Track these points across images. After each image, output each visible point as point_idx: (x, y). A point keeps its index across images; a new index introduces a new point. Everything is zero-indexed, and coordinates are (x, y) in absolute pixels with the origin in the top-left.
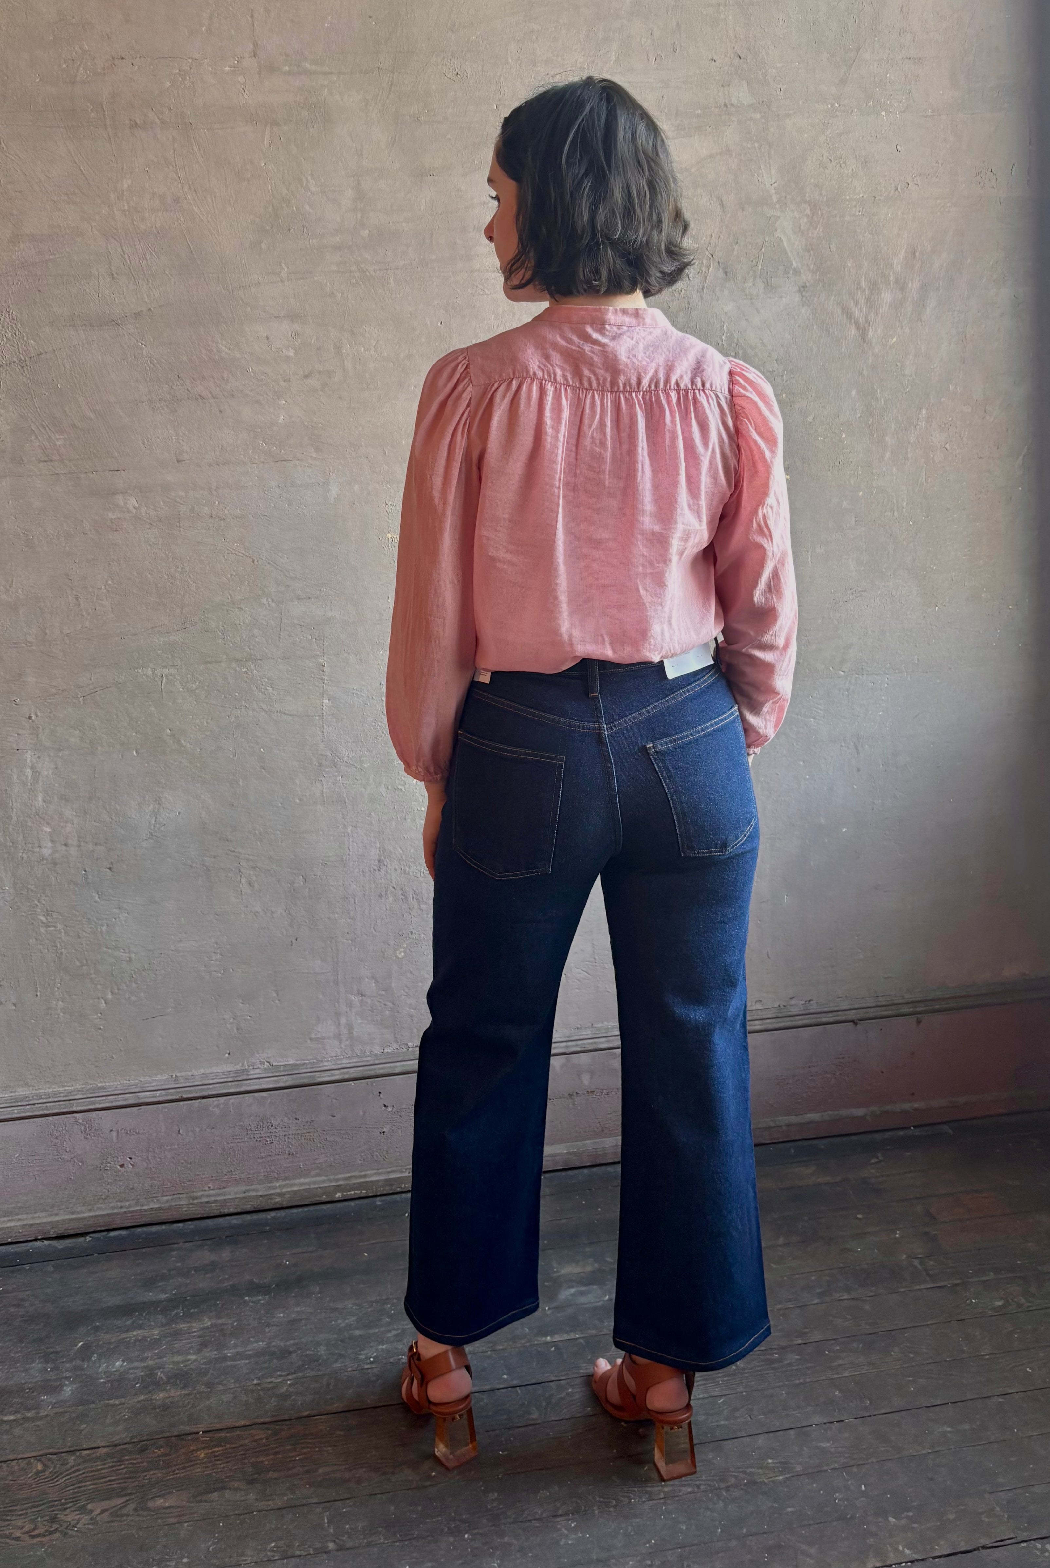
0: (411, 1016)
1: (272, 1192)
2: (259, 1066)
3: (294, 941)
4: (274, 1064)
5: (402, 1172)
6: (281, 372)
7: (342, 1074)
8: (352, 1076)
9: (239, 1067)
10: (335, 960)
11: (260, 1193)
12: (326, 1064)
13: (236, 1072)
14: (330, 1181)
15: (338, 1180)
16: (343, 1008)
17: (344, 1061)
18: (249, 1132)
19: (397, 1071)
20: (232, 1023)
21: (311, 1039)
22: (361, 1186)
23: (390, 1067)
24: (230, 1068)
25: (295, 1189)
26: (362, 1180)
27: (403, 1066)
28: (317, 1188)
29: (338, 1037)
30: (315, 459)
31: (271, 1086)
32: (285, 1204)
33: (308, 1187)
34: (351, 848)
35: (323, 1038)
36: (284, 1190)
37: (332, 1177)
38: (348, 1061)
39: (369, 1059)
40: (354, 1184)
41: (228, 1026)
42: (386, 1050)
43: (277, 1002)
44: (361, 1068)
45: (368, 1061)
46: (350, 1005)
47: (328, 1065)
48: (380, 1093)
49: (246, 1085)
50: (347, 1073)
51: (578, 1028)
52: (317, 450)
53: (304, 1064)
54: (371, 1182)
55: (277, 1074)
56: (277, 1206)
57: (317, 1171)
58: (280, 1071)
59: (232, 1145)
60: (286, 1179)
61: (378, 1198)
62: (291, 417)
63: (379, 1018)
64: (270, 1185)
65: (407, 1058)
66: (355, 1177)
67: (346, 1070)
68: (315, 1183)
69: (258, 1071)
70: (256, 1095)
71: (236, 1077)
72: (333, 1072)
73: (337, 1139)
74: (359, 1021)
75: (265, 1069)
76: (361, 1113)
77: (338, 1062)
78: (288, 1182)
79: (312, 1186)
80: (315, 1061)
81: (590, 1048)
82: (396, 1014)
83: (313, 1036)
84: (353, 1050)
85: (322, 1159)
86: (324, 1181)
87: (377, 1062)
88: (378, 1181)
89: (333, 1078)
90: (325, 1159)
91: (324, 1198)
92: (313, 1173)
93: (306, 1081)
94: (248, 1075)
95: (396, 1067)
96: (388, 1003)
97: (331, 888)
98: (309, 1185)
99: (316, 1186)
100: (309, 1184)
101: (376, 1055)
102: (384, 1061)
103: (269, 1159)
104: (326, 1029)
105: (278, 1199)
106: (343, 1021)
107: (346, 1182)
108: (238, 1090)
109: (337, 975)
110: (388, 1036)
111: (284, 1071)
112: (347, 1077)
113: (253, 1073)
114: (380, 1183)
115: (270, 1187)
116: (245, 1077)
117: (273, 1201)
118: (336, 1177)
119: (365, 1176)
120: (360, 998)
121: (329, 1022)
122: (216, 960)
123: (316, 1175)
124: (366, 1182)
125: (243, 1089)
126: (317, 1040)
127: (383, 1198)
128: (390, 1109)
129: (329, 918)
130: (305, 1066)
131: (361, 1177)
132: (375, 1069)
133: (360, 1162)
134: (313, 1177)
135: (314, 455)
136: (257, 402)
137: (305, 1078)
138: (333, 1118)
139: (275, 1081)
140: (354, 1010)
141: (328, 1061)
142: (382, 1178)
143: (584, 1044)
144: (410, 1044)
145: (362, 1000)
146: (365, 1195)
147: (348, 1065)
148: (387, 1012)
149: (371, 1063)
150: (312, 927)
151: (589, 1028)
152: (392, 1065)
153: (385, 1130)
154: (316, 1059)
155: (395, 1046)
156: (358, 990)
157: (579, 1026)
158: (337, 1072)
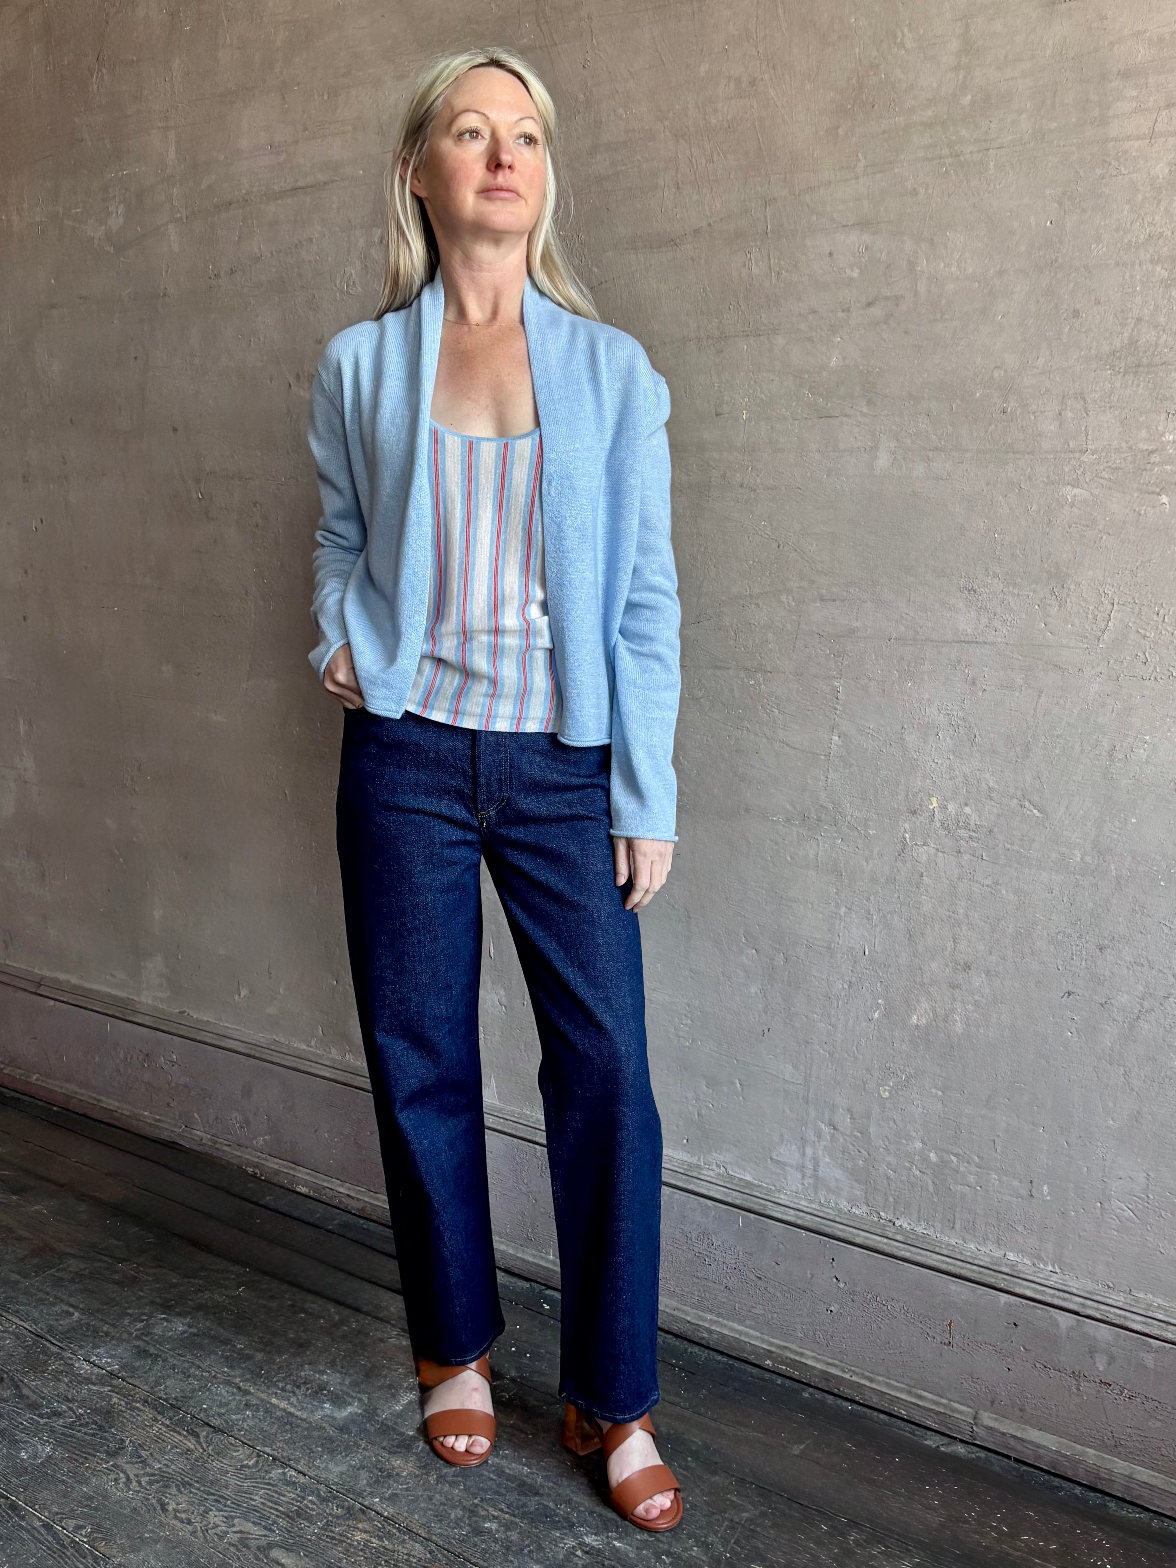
0: (888, 1178)
1: (701, 1323)
2: (715, 1168)
3: (766, 1031)
4: (730, 1172)
5: (844, 1372)
6: (841, 299)
7: (796, 1216)
8: (806, 1224)
9: (694, 1160)
10: (808, 1072)
11: (689, 1319)
12: (782, 1196)
13: (690, 1165)
14: (763, 1341)
15: (771, 1344)
16: (811, 1136)
17: (803, 1203)
18: (689, 1242)
19: (858, 1240)
20: (694, 1106)
21: (771, 1159)
22: (795, 1364)
23: (851, 1233)
24: (685, 1157)
25: (726, 1332)
26: (798, 1358)
27: (866, 1238)
28: (746, 1342)
29: (801, 1168)
30: (864, 415)
31: (718, 1197)
32: (712, 1344)
33: (737, 1336)
34: (841, 934)
35: (785, 1164)
36: (713, 1328)
37: (766, 1337)
38: (806, 1204)
39: (830, 1211)
40: (787, 1358)
41: (690, 1108)
42: (853, 1210)
43: (741, 1098)
44: (819, 1219)
45: (828, 1214)
46: (819, 1135)
47: (783, 1199)
48: (833, 1260)
49: (694, 1183)
50: (801, 1218)
51: (1109, 1287)
52: (870, 403)
53: (759, 1186)
54: (805, 1364)
55: (728, 1186)
56: (703, 1342)
57: (753, 1323)
58: (732, 1183)
59: (671, 1248)
60: (719, 1315)
61: (811, 1390)
62: (844, 359)
63: (849, 1165)
64: (701, 1313)
65: (873, 1230)
66: (791, 1351)
67: (802, 1214)
68: (747, 1334)
69: (711, 1173)
70: (702, 1199)
71: (688, 1170)
72: (787, 1209)
73: (778, 1294)
74: (827, 1160)
75: (719, 1174)
76: (809, 1276)
77: (796, 1201)
78: (720, 1320)
79: (743, 1338)
80: (773, 1188)
81: (1114, 1321)
82: (871, 1169)
83: (774, 1157)
84: (816, 1193)
85: (758, 1310)
86: (756, 1338)
87: (838, 1219)
88: (814, 1368)
89: (785, 1217)
90: (763, 1312)
91: (752, 1358)
92: (748, 1322)
93: (756, 1208)
94: (700, 1174)
95: (858, 1235)
96: (863, 1151)
97: (813, 978)
98: (740, 1335)
99: (747, 1340)
100: (741, 1333)
101: (840, 1211)
102: (845, 1222)
103: (704, 1282)
104: (788, 1153)
105: (705, 1335)
106: (809, 1152)
107: (779, 1351)
108: (685, 1186)
109: (809, 1091)
110: (858, 1193)
111: (737, 1185)
112: (799, 1222)
113: (707, 1174)
114: (816, 1372)
115: (700, 1316)
116: (695, 1174)
117: (700, 1334)
118: (772, 1340)
119: (802, 1355)
120: (832, 1131)
121: (794, 1147)
122: (686, 1025)
123: (750, 1327)
124: (800, 1362)
125: (691, 1187)
126: (778, 1162)
127: (816, 1391)
128: (842, 1285)
129: (807, 1017)
130: (759, 1189)
131: (796, 1353)
132: (833, 1227)
133: (800, 1335)
134: (747, 1327)
135: (865, 410)
136: (810, 340)
137: (756, 1203)
138: (776, 1266)
139: (725, 1193)
140: (823, 1143)
141: (786, 1194)
142: (818, 1366)
143: (1109, 1312)
144: (882, 1214)
145: (833, 1135)
146: (797, 1378)
147: (805, 1209)
148: (861, 1162)
149: (831, 1217)
150: (788, 1021)
151: (1125, 1292)
152: (854, 1231)
153: (832, 1308)
154: (775, 1186)
155: (864, 1208)
156: (830, 1120)
157: (1111, 1285)
158: (792, 1212)
